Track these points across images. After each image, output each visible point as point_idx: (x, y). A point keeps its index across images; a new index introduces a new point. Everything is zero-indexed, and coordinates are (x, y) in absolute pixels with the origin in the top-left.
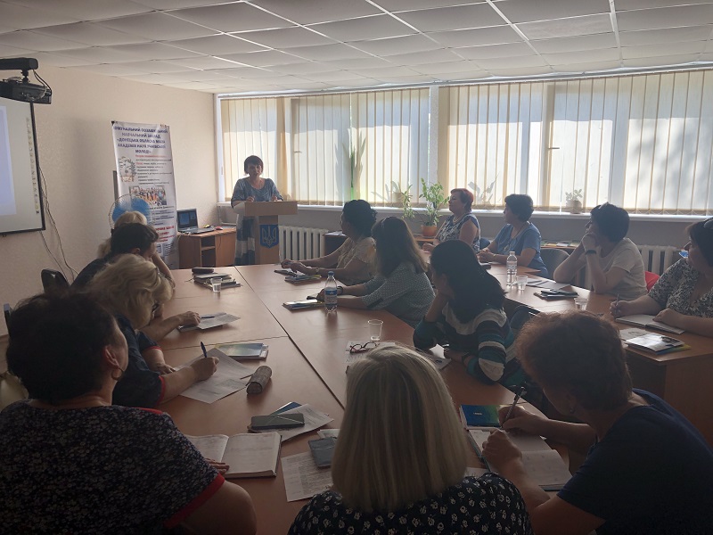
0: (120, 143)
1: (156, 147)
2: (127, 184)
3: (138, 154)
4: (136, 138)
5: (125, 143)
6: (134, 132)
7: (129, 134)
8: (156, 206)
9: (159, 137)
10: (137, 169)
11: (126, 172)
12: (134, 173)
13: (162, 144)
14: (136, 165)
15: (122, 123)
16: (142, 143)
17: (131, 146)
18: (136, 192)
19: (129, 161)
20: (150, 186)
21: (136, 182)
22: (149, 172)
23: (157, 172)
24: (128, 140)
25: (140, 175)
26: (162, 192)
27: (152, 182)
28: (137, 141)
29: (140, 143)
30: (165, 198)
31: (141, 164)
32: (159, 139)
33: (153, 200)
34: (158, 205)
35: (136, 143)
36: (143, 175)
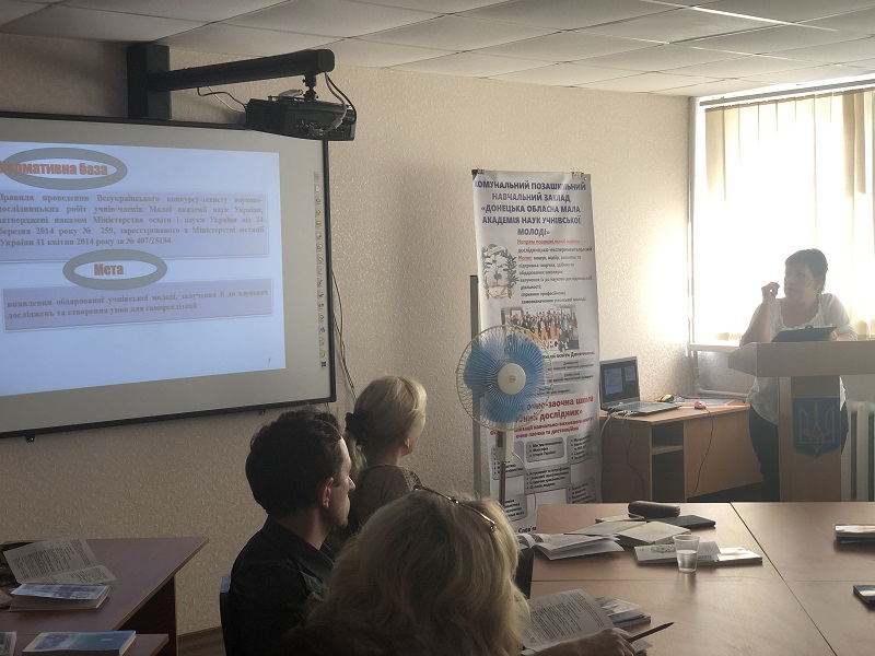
0: (488, 215)
1: (560, 221)
2: (498, 305)
3: (524, 237)
4: (515, 203)
5: (497, 214)
6: (517, 191)
7: (505, 197)
8: (556, 351)
9: (567, 199)
10: (518, 270)
11: (497, 276)
12: (512, 279)
13: (574, 215)
14: (518, 262)
15: (493, 174)
16: (532, 215)
17: (510, 220)
18: (514, 321)
19: (504, 254)
20: (545, 308)
21: (516, 300)
22: (545, 276)
23: (560, 276)
24: (503, 208)
25: (525, 284)
26: (570, 320)
27: (550, 297)
28: (523, 209)
29: (527, 214)
30: (575, 333)
31: (529, 258)
32: (568, 204)
33: (549, 337)
34: (561, 350)
35: (520, 215)
36: (530, 284)
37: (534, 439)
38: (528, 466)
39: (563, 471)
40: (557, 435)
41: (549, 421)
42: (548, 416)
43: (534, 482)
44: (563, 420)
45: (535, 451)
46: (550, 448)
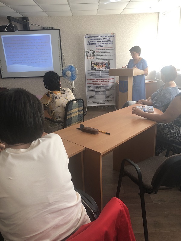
0: (89, 43)
1: (107, 43)
2: (90, 60)
3: (97, 47)
4: (95, 40)
5: (91, 43)
6: (96, 38)
7: (93, 39)
8: (104, 69)
13: (111, 42)
14: (96, 52)
15: (90, 35)
16: (100, 43)
17: (94, 44)
18: (94, 64)
19: (92, 51)
20: (102, 61)
21: (95, 59)
22: (102, 55)
23: (106, 55)
24: (92, 42)
25: (97, 56)
26: (108, 63)
27: (103, 59)
28: (97, 41)
29: (98, 43)
30: (109, 66)
31: (98, 51)
32: (109, 40)
33: (102, 66)
34: (105, 69)
35: (97, 43)
36: (98, 56)
37: (97, 85)
38: (96, 90)
39: (104, 92)
40: (103, 85)
41: (101, 82)
42: (101, 81)
43: (97, 93)
44: (105, 82)
45: (97, 87)
46: (101, 87)
